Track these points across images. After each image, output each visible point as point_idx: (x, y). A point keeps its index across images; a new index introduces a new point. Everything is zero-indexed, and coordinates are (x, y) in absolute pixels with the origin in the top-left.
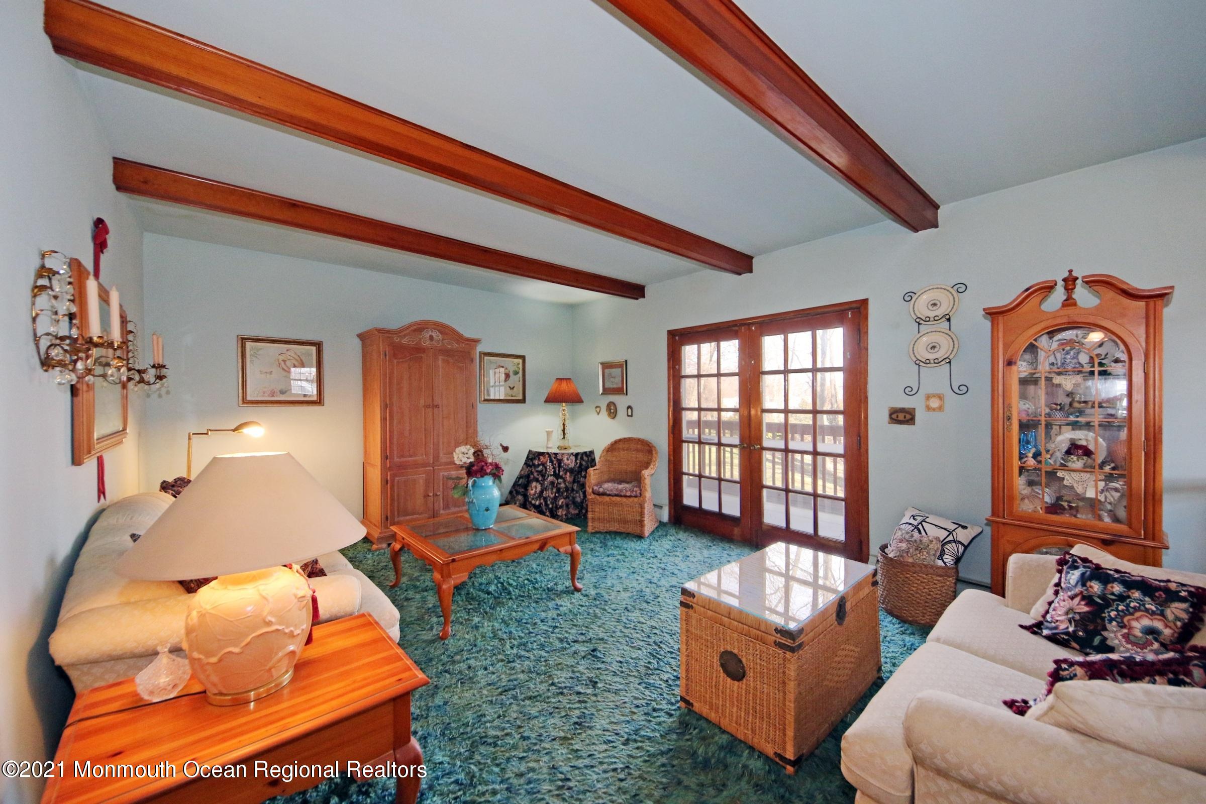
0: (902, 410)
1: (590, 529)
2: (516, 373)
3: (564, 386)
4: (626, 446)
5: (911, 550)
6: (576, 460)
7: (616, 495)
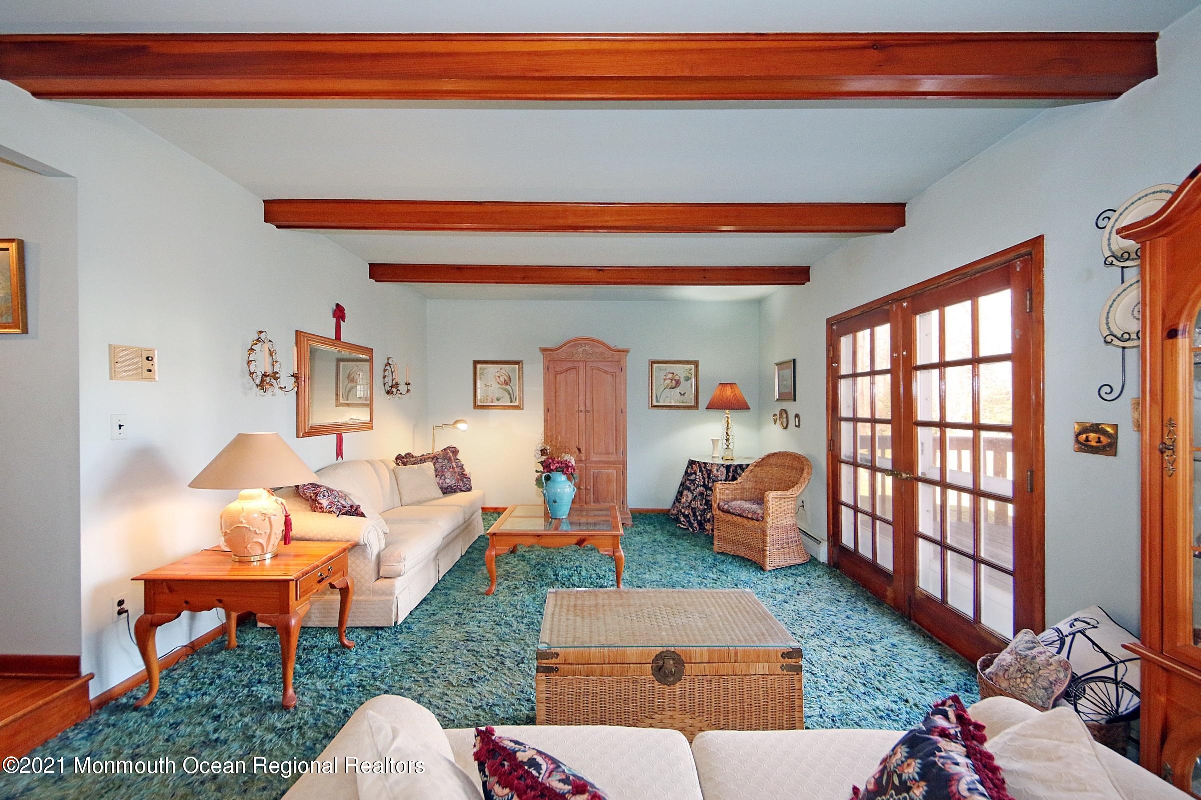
0: (1096, 428)
1: (716, 548)
2: (687, 379)
3: (728, 393)
4: (780, 461)
5: (1012, 669)
6: (727, 474)
7: (740, 516)
